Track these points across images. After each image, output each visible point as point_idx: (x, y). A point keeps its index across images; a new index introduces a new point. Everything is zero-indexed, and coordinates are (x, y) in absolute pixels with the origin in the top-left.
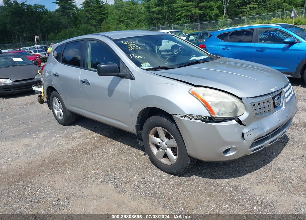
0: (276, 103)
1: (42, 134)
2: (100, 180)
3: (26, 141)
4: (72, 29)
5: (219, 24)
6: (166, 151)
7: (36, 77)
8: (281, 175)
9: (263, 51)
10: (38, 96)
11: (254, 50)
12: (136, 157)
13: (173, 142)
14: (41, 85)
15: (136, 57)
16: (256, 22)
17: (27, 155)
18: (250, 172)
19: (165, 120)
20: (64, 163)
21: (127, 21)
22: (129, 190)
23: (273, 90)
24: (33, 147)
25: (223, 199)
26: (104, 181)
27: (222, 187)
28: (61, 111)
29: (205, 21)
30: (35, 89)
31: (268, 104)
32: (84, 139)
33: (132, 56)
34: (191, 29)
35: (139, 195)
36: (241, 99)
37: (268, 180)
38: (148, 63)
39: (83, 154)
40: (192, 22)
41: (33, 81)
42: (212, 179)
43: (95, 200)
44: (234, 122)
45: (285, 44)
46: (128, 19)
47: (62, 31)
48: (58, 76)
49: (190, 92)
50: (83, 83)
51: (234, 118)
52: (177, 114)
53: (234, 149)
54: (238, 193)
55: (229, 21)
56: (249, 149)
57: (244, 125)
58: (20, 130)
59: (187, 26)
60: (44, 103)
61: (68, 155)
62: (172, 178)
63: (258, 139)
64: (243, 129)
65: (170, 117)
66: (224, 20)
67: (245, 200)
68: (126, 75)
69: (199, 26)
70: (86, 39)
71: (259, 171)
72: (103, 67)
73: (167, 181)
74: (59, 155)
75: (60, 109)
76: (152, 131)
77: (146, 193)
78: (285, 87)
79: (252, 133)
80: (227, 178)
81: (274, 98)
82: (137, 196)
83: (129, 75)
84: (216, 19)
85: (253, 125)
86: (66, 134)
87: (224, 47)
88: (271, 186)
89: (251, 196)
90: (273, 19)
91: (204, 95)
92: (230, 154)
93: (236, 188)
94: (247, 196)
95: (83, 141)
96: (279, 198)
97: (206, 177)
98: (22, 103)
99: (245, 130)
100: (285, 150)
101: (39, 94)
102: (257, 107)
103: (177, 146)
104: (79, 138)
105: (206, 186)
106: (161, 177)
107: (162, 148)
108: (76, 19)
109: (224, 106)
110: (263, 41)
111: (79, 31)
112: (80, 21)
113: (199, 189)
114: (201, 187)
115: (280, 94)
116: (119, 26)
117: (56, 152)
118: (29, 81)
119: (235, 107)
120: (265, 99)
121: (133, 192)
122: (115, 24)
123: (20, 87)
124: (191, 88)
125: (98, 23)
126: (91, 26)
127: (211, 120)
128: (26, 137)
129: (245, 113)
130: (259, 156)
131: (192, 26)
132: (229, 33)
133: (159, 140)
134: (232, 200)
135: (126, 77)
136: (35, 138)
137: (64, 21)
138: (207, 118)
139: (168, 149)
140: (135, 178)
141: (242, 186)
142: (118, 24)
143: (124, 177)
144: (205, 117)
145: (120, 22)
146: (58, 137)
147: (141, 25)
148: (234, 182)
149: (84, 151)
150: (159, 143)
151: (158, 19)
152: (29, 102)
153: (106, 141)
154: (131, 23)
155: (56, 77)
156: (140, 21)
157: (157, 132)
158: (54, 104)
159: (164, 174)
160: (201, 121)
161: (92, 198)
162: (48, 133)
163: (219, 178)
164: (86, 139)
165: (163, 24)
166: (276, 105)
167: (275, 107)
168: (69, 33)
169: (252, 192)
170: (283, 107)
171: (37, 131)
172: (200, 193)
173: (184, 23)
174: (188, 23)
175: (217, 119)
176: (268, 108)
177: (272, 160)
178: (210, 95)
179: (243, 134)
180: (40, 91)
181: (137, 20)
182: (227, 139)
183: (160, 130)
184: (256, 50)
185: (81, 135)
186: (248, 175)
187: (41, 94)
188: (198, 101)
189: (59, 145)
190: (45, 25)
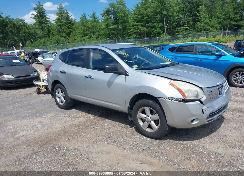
0: (220, 92)
1: (49, 115)
2: (105, 143)
3: (39, 119)
4: (46, 39)
5: (161, 40)
6: (150, 123)
7: (32, 75)
8: (224, 138)
9: (201, 60)
10: (37, 89)
11: (194, 60)
12: (125, 129)
13: (156, 117)
14: (39, 80)
15: (128, 61)
16: (188, 39)
17: (45, 128)
18: (204, 137)
19: (151, 102)
20: (75, 133)
21: (90, 34)
22: (128, 148)
23: (218, 84)
24: (46, 123)
25: (191, 152)
26: (108, 143)
27: (189, 146)
28: (63, 98)
29: (151, 37)
30: (35, 83)
31: (216, 92)
32: (83, 118)
33: (125, 61)
34: (140, 43)
35: (136, 151)
36: (201, 88)
37: (216, 141)
38: (136, 65)
39: (86, 127)
40: (141, 37)
41: (29, 77)
42: (181, 141)
43: (107, 155)
44: (198, 102)
45: (216, 56)
46: (91, 33)
47: (37, 40)
48: (65, 73)
49: (170, 83)
50: (87, 78)
51: (197, 100)
52: (161, 97)
53: (197, 119)
54: (200, 149)
55: (168, 38)
56: (206, 120)
57: (204, 104)
58: (31, 112)
59: (137, 40)
60: (41, 94)
61: (76, 128)
62: (154, 141)
63: (210, 114)
64: (203, 106)
65: (156, 100)
66: (165, 37)
67: (205, 152)
68: (123, 73)
69: (146, 40)
70: (89, 48)
71: (210, 136)
72: (108, 67)
73: (152, 143)
74: (69, 128)
75: (62, 97)
76: (141, 109)
77: (140, 150)
78: (224, 83)
79: (208, 109)
80: (191, 140)
81: (219, 89)
82: (135, 152)
83: (125, 73)
84: (159, 36)
85: (208, 105)
86: (68, 115)
87: (173, 57)
88: (219, 144)
89: (208, 150)
90: (201, 38)
91: (179, 85)
92: (195, 122)
93: (198, 146)
94: (206, 150)
95: (83, 119)
96: (225, 151)
97: (176, 140)
98: (23, 94)
99: (204, 108)
100: (223, 124)
101: (38, 87)
102: (211, 93)
103: (159, 119)
104: (79, 117)
105: (178, 145)
106: (147, 140)
107: (147, 121)
108: (49, 31)
109: (191, 93)
110: (201, 54)
111: (52, 41)
112: (53, 33)
113: (174, 146)
114: (175, 146)
115: (222, 87)
116: (84, 38)
117: (65, 127)
118: (27, 78)
119: (197, 93)
120: (215, 89)
121: (131, 149)
122: (80, 36)
123: (20, 81)
124: (170, 81)
125: (67, 35)
126: (61, 37)
127: (184, 100)
128: (38, 117)
129: (204, 96)
130: (208, 128)
131: (140, 41)
132: (176, 47)
133: (145, 116)
134: (197, 152)
135: (123, 74)
136: (45, 117)
137: (39, 32)
138: (182, 100)
139: (152, 121)
140: (129, 141)
141: (201, 145)
142: (82, 36)
143: (122, 141)
144: (180, 99)
145: (85, 35)
146: (62, 117)
147: (100, 38)
148: (195, 142)
149: (87, 125)
150: (145, 117)
151: (115, 34)
152: (28, 93)
153: (100, 119)
154: (93, 36)
155: (62, 74)
156: (101, 35)
157: (144, 110)
158: (57, 93)
159: (148, 139)
160: (178, 102)
161: (103, 153)
162: (54, 115)
163: (185, 140)
164: (84, 118)
165: (118, 38)
166: (220, 93)
167: (220, 94)
168: (43, 42)
169: (208, 148)
170: (224, 95)
171: (45, 113)
172: (175, 149)
173: (134, 38)
174: (138, 38)
175: (187, 100)
176: (216, 95)
177: (216, 130)
178: (183, 85)
179: (203, 110)
180: (39, 85)
181: (98, 34)
182: (194, 113)
183: (147, 109)
184: (196, 60)
185: (79, 115)
186: (203, 139)
187: (40, 87)
188: (176, 89)
189: (65, 122)
190: (24, 35)
